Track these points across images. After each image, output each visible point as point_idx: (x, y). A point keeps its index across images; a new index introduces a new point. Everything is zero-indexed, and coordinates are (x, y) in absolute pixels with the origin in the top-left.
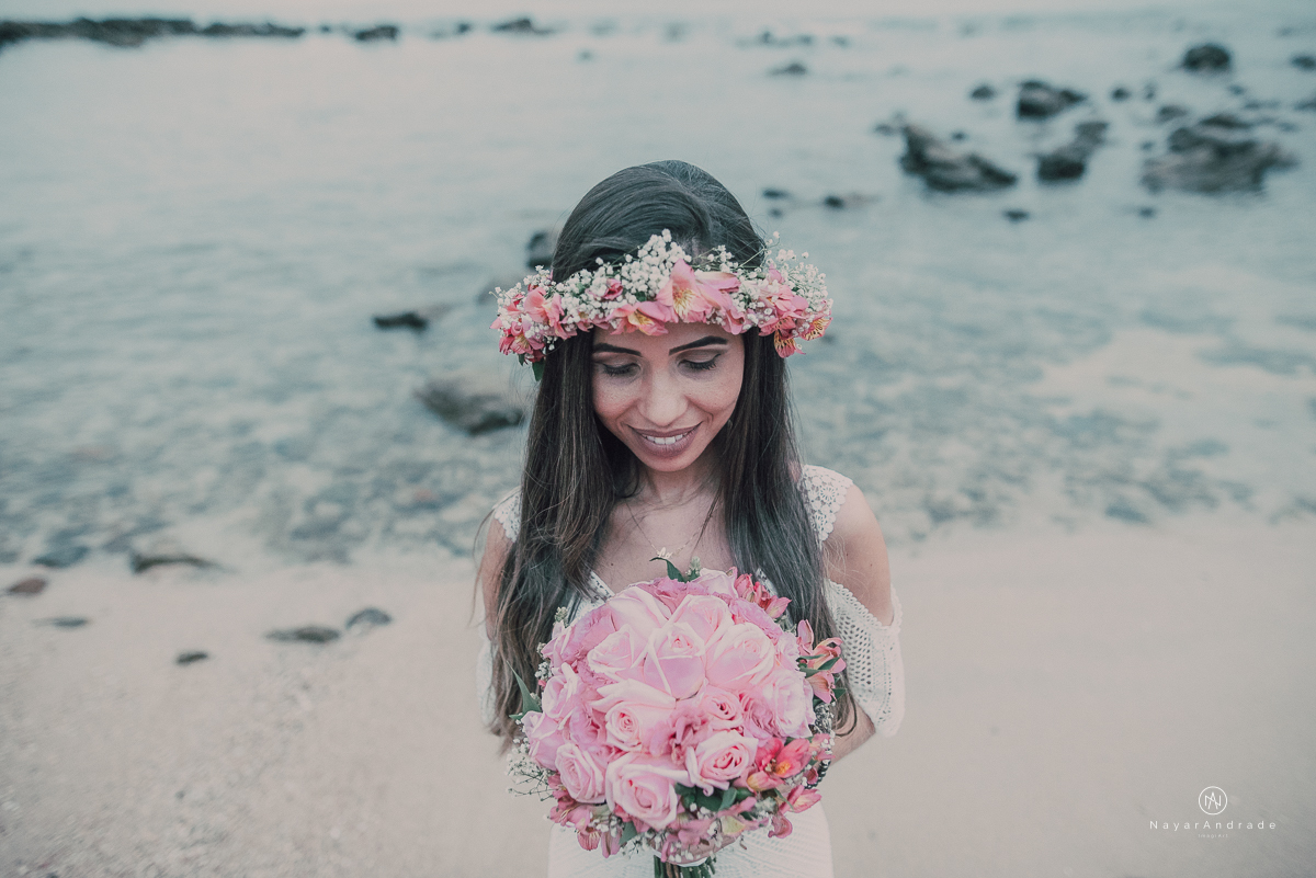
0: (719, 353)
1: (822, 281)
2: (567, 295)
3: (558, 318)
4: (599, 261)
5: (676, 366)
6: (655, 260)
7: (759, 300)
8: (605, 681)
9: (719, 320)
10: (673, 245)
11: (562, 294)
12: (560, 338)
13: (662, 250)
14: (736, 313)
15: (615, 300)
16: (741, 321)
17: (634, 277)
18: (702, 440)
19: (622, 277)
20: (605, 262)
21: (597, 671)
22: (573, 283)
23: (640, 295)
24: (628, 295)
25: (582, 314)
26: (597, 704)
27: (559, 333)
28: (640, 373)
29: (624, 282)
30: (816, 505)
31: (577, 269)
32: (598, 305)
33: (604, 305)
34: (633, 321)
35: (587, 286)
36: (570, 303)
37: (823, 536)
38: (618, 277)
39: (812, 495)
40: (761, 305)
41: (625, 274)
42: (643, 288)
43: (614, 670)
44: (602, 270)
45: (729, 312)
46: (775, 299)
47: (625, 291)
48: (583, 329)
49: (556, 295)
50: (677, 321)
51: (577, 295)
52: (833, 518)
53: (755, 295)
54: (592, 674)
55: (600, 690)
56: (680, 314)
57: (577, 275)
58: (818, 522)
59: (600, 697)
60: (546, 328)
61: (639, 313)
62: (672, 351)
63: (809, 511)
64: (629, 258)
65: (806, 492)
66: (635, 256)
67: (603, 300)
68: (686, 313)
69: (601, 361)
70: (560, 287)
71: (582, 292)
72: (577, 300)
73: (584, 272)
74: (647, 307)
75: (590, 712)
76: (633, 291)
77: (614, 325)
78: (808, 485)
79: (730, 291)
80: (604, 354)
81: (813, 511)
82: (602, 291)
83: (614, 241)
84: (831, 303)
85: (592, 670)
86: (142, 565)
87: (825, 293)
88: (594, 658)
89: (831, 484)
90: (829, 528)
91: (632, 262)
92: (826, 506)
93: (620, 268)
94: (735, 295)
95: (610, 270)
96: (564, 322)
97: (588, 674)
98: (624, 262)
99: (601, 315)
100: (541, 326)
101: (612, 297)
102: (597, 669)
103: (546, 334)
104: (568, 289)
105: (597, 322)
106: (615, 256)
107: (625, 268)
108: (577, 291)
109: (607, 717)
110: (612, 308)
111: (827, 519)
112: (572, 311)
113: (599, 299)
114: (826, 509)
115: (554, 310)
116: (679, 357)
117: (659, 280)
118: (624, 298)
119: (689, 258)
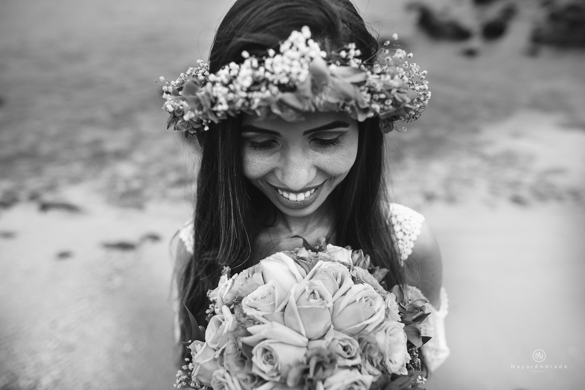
0: (342, 134)
1: (424, 77)
2: (218, 85)
3: (209, 104)
4: (245, 54)
5: (307, 143)
6: (296, 55)
7: (381, 92)
8: (254, 321)
9: (348, 109)
10: (311, 42)
11: (214, 83)
12: (212, 122)
13: (302, 46)
14: (363, 102)
15: (259, 90)
16: (366, 110)
17: (277, 69)
18: (325, 193)
19: (266, 70)
20: (251, 55)
21: (248, 314)
22: (223, 74)
23: (282, 87)
24: (271, 86)
25: (230, 102)
26: (247, 340)
27: (212, 118)
28: (279, 147)
29: (268, 75)
30: (400, 235)
31: (227, 62)
32: (244, 94)
33: (250, 95)
34: (276, 111)
35: (235, 77)
36: (220, 91)
37: (405, 257)
38: (262, 69)
39: (397, 228)
40: (383, 96)
41: (268, 67)
42: (285, 80)
43: (261, 313)
44: (247, 63)
45: (357, 103)
46: (394, 91)
47: (267, 82)
48: (232, 114)
49: (209, 85)
50: (313, 109)
51: (226, 85)
52: (412, 245)
53: (379, 87)
54: (245, 315)
55: (250, 329)
56: (317, 104)
57: (227, 67)
58: (401, 247)
59: (249, 334)
60: (200, 113)
61: (281, 104)
62: (305, 133)
63: (394, 239)
64: (271, 52)
65: (393, 226)
66: (278, 51)
67: (249, 90)
68: (322, 103)
69: (248, 139)
70: (212, 77)
71: (231, 82)
72: (226, 90)
73: (233, 65)
74: (289, 97)
75: (240, 345)
76: (276, 82)
77: (259, 113)
78: (394, 221)
79: (359, 84)
80: (250, 134)
81: (398, 239)
82: (248, 83)
83: (260, 37)
84: (429, 94)
85: (245, 312)
86: (45, 207)
87: (427, 87)
88: (247, 303)
89: (410, 220)
90: (410, 252)
91: (275, 55)
92: (407, 236)
93: (264, 61)
94: (362, 88)
95: (255, 62)
96: (215, 109)
97: (241, 315)
98: (267, 56)
99: (247, 104)
100: (196, 111)
101: (256, 88)
102: (249, 312)
103: (201, 118)
104: (219, 79)
105: (244, 109)
106: (260, 51)
107: (268, 61)
108: (226, 81)
109: (254, 351)
110: (257, 98)
111: (407, 245)
112: (222, 99)
113: (245, 89)
114: (406, 238)
115: (206, 97)
116: (310, 137)
117: (299, 74)
118: (267, 88)
119: (324, 54)
